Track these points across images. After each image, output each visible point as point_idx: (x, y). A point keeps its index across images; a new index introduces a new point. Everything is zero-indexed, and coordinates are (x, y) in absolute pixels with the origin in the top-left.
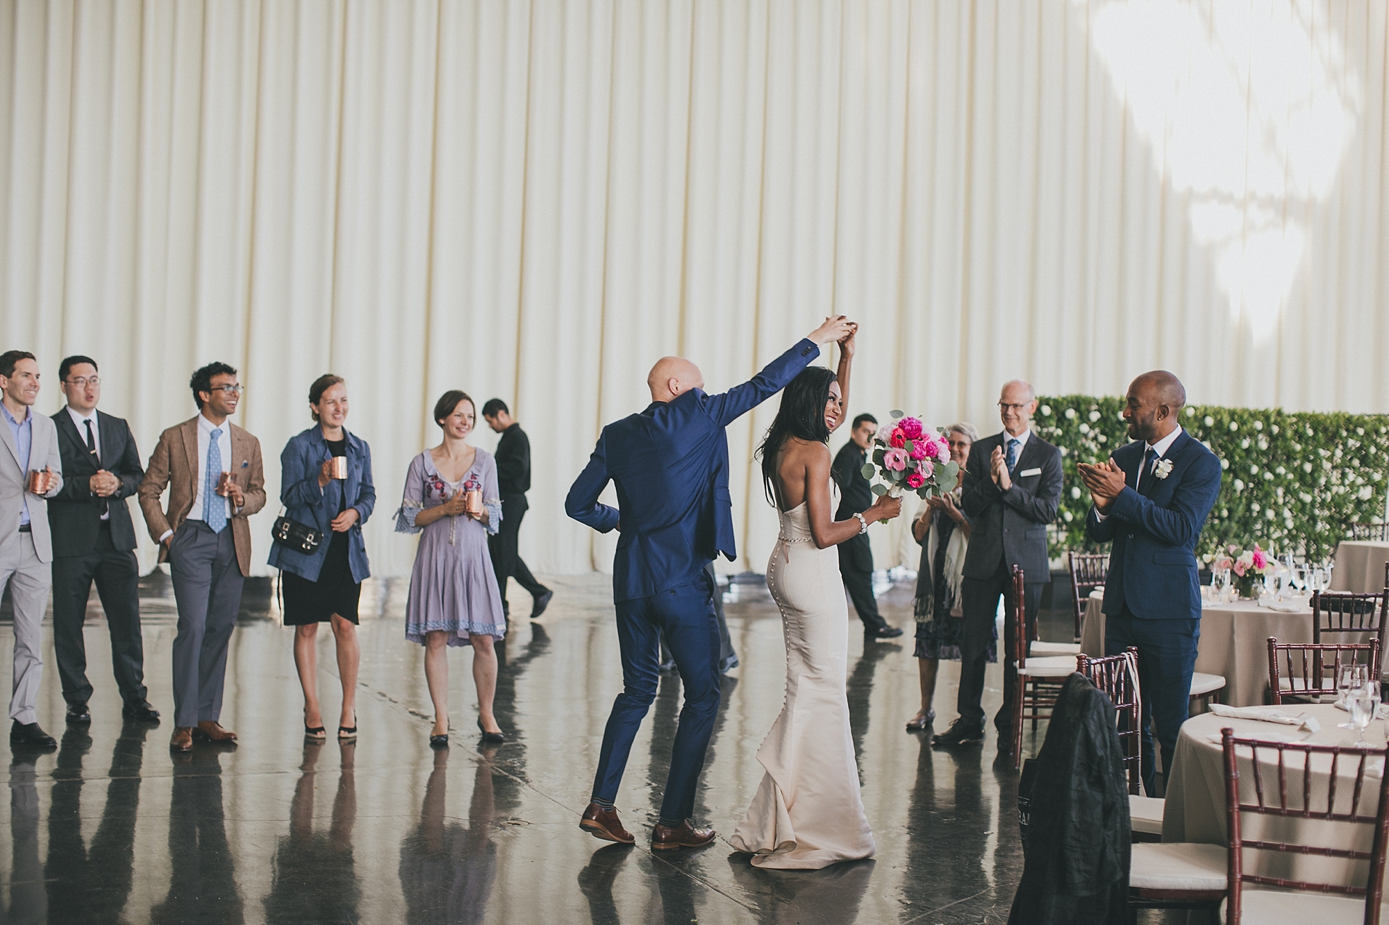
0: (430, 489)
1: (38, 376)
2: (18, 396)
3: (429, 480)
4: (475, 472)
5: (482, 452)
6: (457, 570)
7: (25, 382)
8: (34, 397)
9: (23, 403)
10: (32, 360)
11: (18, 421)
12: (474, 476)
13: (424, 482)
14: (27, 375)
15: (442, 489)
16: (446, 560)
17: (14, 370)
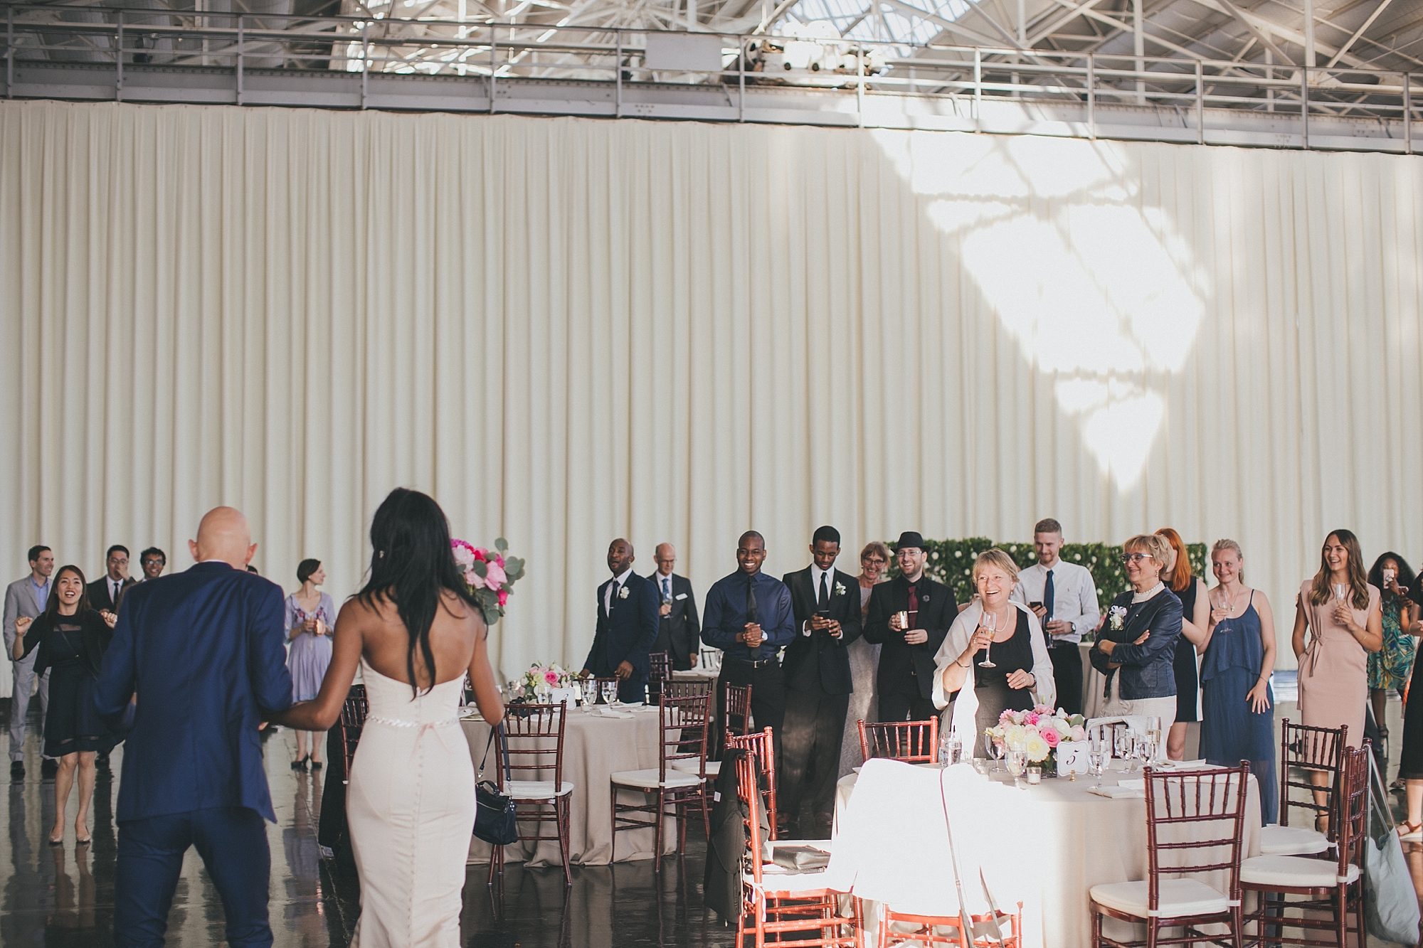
0: (296, 617)
1: (52, 559)
2: (42, 572)
3: (296, 612)
4: (322, 606)
5: (325, 594)
6: (315, 664)
7: (45, 563)
8: (50, 572)
9: (44, 575)
10: (48, 551)
11: (40, 585)
12: (322, 609)
13: (293, 613)
14: (47, 559)
15: (304, 617)
16: (307, 659)
17: (39, 557)
